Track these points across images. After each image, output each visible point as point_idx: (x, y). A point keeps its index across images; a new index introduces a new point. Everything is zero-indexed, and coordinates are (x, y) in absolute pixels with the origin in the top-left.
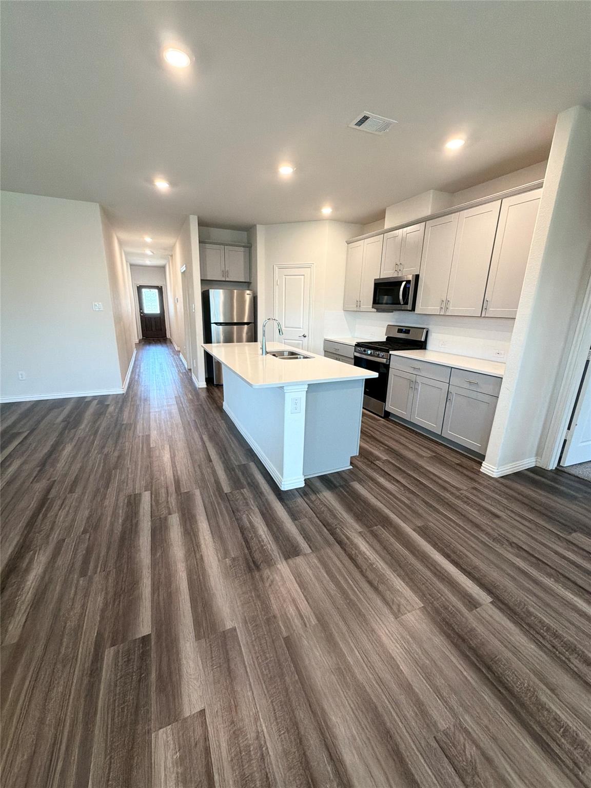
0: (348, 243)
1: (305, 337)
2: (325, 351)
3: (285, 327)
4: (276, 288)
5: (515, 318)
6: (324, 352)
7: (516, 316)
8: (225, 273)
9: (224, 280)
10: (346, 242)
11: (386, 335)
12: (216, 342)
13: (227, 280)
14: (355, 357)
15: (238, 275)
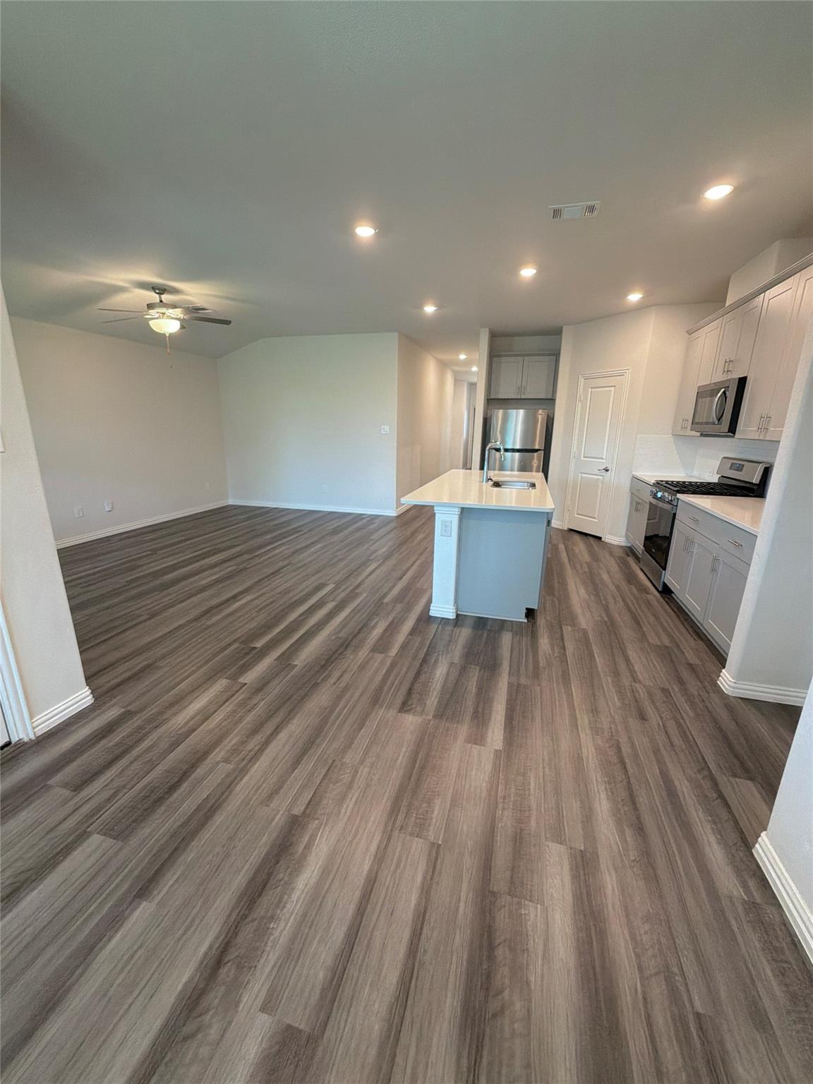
0: (690, 333)
1: (607, 470)
2: (632, 493)
3: (584, 457)
4: (579, 406)
5: (779, 442)
6: (630, 494)
7: (780, 438)
8: (520, 389)
9: (519, 397)
10: (687, 332)
11: (717, 473)
12: (510, 469)
13: (522, 397)
14: (651, 503)
15: (536, 390)
